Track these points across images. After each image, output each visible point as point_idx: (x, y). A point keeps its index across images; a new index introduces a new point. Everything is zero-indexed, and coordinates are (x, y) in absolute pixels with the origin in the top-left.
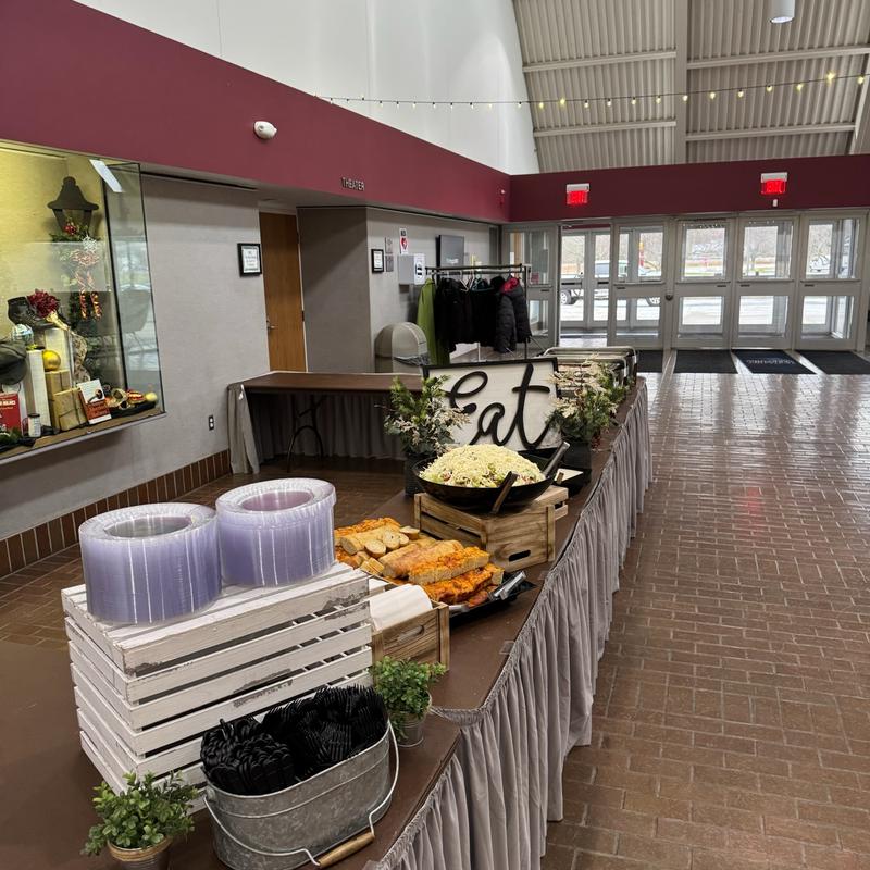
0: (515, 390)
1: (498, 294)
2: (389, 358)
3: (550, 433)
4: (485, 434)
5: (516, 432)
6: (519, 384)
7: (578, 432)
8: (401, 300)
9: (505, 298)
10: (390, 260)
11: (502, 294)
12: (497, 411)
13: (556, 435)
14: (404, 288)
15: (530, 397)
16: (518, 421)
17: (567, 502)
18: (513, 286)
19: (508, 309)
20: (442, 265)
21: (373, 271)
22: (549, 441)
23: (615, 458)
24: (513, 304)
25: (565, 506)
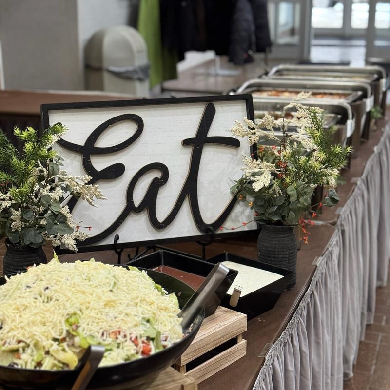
0: (186, 143)
2: (101, 70)
3: (238, 208)
4: (138, 210)
5: (186, 208)
6: (192, 134)
7: (276, 213)
12: (158, 174)
13: (248, 211)
15: (209, 154)
16: (190, 190)
17: (245, 335)
22: (236, 220)
23: (343, 232)
24: (253, 8)
25: (242, 342)
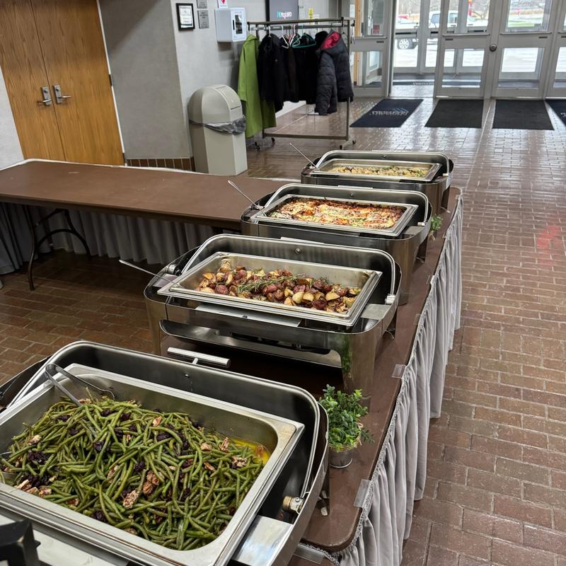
1: (318, 51)
2: (201, 125)
8: (222, 58)
9: (325, 56)
10: (205, 15)
11: (322, 52)
14: (225, 46)
18: (334, 42)
19: (328, 68)
20: (272, 20)
21: (181, 29)
24: (335, 62)
